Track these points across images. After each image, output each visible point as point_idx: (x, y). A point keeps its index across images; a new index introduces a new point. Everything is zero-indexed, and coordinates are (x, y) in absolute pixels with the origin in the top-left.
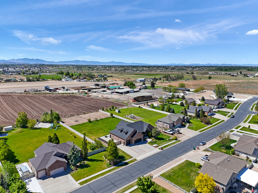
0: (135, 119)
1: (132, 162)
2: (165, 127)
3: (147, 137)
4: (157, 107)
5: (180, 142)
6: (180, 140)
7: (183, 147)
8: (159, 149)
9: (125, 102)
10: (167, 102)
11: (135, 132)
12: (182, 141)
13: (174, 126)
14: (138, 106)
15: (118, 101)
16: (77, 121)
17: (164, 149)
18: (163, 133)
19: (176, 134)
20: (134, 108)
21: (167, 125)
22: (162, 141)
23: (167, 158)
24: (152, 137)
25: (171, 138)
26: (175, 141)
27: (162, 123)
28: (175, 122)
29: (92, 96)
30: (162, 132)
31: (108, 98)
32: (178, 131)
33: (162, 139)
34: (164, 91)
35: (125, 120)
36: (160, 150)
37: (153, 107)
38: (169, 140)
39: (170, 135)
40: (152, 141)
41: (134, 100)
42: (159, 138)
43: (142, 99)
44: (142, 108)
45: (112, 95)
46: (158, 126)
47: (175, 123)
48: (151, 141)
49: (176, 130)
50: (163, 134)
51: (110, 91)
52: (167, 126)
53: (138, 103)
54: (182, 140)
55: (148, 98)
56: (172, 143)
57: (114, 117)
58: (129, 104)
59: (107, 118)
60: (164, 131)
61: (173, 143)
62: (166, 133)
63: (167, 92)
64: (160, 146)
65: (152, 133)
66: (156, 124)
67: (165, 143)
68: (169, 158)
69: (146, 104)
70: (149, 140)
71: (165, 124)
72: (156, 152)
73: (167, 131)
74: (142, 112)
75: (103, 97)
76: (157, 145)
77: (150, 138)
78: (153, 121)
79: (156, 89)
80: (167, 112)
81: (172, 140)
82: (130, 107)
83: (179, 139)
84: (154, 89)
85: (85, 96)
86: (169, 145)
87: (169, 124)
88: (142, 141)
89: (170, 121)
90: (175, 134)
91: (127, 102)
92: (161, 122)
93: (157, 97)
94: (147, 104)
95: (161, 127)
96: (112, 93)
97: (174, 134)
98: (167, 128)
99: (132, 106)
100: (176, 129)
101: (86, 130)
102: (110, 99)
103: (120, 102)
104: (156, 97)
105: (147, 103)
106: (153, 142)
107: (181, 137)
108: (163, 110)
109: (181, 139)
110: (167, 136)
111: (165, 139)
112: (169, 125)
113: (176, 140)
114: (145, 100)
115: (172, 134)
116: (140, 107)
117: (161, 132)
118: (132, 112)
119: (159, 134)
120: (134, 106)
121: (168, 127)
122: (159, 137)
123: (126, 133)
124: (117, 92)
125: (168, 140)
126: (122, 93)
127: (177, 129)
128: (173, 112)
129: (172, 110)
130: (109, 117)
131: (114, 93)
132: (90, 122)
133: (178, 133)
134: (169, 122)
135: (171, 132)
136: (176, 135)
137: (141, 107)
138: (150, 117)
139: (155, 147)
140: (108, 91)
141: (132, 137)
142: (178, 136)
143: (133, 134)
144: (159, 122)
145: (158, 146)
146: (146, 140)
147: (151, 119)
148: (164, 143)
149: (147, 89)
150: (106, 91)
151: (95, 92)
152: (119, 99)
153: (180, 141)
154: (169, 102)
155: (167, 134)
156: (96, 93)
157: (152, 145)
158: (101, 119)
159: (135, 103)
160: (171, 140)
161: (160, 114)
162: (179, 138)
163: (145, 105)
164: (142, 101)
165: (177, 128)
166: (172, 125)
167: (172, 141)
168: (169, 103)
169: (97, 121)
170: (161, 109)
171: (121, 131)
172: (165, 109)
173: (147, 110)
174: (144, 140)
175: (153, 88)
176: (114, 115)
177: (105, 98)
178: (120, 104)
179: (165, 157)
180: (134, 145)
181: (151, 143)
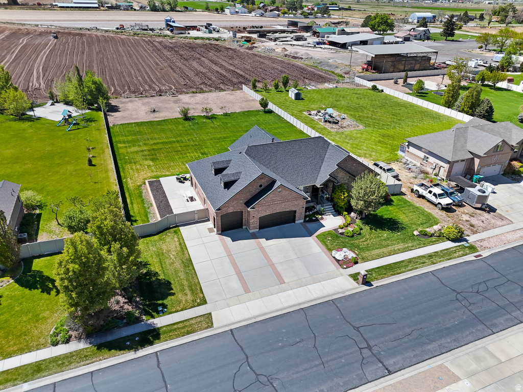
0: (334, 126)
1: (178, 336)
2: (430, 171)
3: (329, 207)
4: (437, 92)
5: (471, 257)
6: (477, 245)
7: (482, 287)
8: (355, 277)
9: (338, 71)
10: (476, 79)
11: (265, 182)
12: (485, 254)
13: (469, 172)
14: (370, 84)
15: (321, 66)
16: (154, 111)
17: (375, 284)
18: (409, 197)
19: (467, 209)
20: (354, 89)
21: (441, 163)
22: (385, 234)
23: (366, 352)
24: (350, 209)
25: (436, 227)
26: (449, 244)
27: (422, 154)
28: (478, 157)
29: (259, 50)
30: (408, 192)
31: (298, 55)
32: (482, 199)
33: (392, 225)
34: (481, 47)
35: (298, 127)
36: (354, 284)
37: (421, 92)
38: (424, 234)
39: (437, 213)
40: (340, 231)
41: (366, 66)
42: (381, 217)
43: (394, 66)
44: (382, 91)
45: (315, 49)
46: (404, 161)
47: (477, 161)
48: (336, 230)
49: (473, 195)
50: (406, 202)
51: (317, 40)
52: (437, 170)
53: (377, 75)
54: (485, 244)
55: (414, 62)
56: (430, 256)
57: (270, 112)
58: (347, 76)
59: (248, 114)
60: (416, 188)
61: (436, 254)
62: (421, 197)
63: (490, 51)
64: (365, 260)
65: (350, 196)
66: (400, 153)
67: (396, 247)
68: (375, 350)
69: (401, 81)
70: (331, 222)
71: (432, 159)
72: (331, 291)
73: (430, 192)
74: (373, 106)
75: (286, 53)
76: (351, 255)
77: (338, 212)
78: (394, 140)
79: (456, 41)
80: (462, 111)
81: (434, 239)
82: (345, 86)
83: (472, 239)
84: (453, 41)
85: (244, 47)
86: (410, 261)
87: (449, 162)
88: (299, 221)
89: (455, 151)
90: (461, 209)
91: (344, 71)
92: (419, 148)
93: (447, 62)
94: (405, 81)
95: (414, 168)
96: (318, 43)
97: (459, 210)
98: (437, 175)
99: (353, 83)
100: (475, 191)
101: (152, 142)
102: (302, 58)
103: (321, 70)
104: (444, 63)
105: (407, 77)
106: (342, 234)
107: (485, 229)
108: (449, 105)
109: (482, 240)
110: (423, 213)
111: (403, 228)
112: (446, 166)
113: (454, 240)
114: (402, 68)
115: (447, 209)
116: (374, 88)
117: (403, 190)
118: (338, 103)
119: (387, 200)
120: (358, 85)
121: (443, 174)
122: (384, 212)
123: (228, 185)
124: (332, 43)
125: (416, 233)
126: (344, 46)
127: (478, 187)
128: (488, 115)
129: (485, 107)
130: (256, 111)
131: (324, 43)
132: (187, 118)
133: (479, 206)
134: (451, 154)
135: (446, 201)
136: (464, 215)
137: (380, 87)
138: (393, 125)
139: (338, 261)
140: (312, 40)
141: (248, 203)
142: (474, 221)
143: (255, 190)
144: (412, 149)
145: (356, 263)
146: (317, 220)
147: (391, 132)
148: (390, 248)
149: (428, 38)
150: (306, 40)
151: (275, 40)
152: (327, 61)
153: (472, 248)
154: (483, 80)
155: (424, 201)
156: (277, 42)
157: (330, 250)
158: (226, 115)
159: (368, 73)
160: (432, 235)
161: (436, 117)
162: (475, 232)
163: (396, 83)
164: (391, 70)
165: (479, 181)
166: (460, 168)
167: (434, 243)
168: (486, 83)
169: (213, 117)
170: (442, 101)
171: (218, 171)
172: (457, 103)
173: (395, 100)
174: (311, 221)
175: (448, 38)
176: (271, 106)
177: (289, 56)
178: (320, 76)
179: (358, 338)
180: (254, 236)
181: (334, 240)
